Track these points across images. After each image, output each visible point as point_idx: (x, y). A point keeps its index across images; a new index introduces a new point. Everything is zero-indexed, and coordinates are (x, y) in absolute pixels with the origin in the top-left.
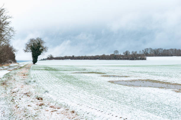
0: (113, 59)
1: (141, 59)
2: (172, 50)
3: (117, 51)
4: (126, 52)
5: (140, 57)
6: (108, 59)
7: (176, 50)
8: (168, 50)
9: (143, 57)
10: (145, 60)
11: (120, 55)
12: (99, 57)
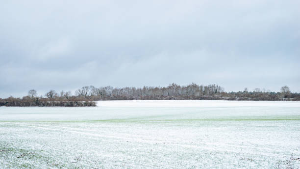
0: (33, 105)
1: (86, 105)
2: (127, 89)
3: (34, 90)
4: (50, 92)
5: (84, 101)
6: (23, 106)
7: (134, 89)
8: (122, 89)
9: (90, 101)
10: (95, 106)
11: (41, 97)
12: (5, 102)
